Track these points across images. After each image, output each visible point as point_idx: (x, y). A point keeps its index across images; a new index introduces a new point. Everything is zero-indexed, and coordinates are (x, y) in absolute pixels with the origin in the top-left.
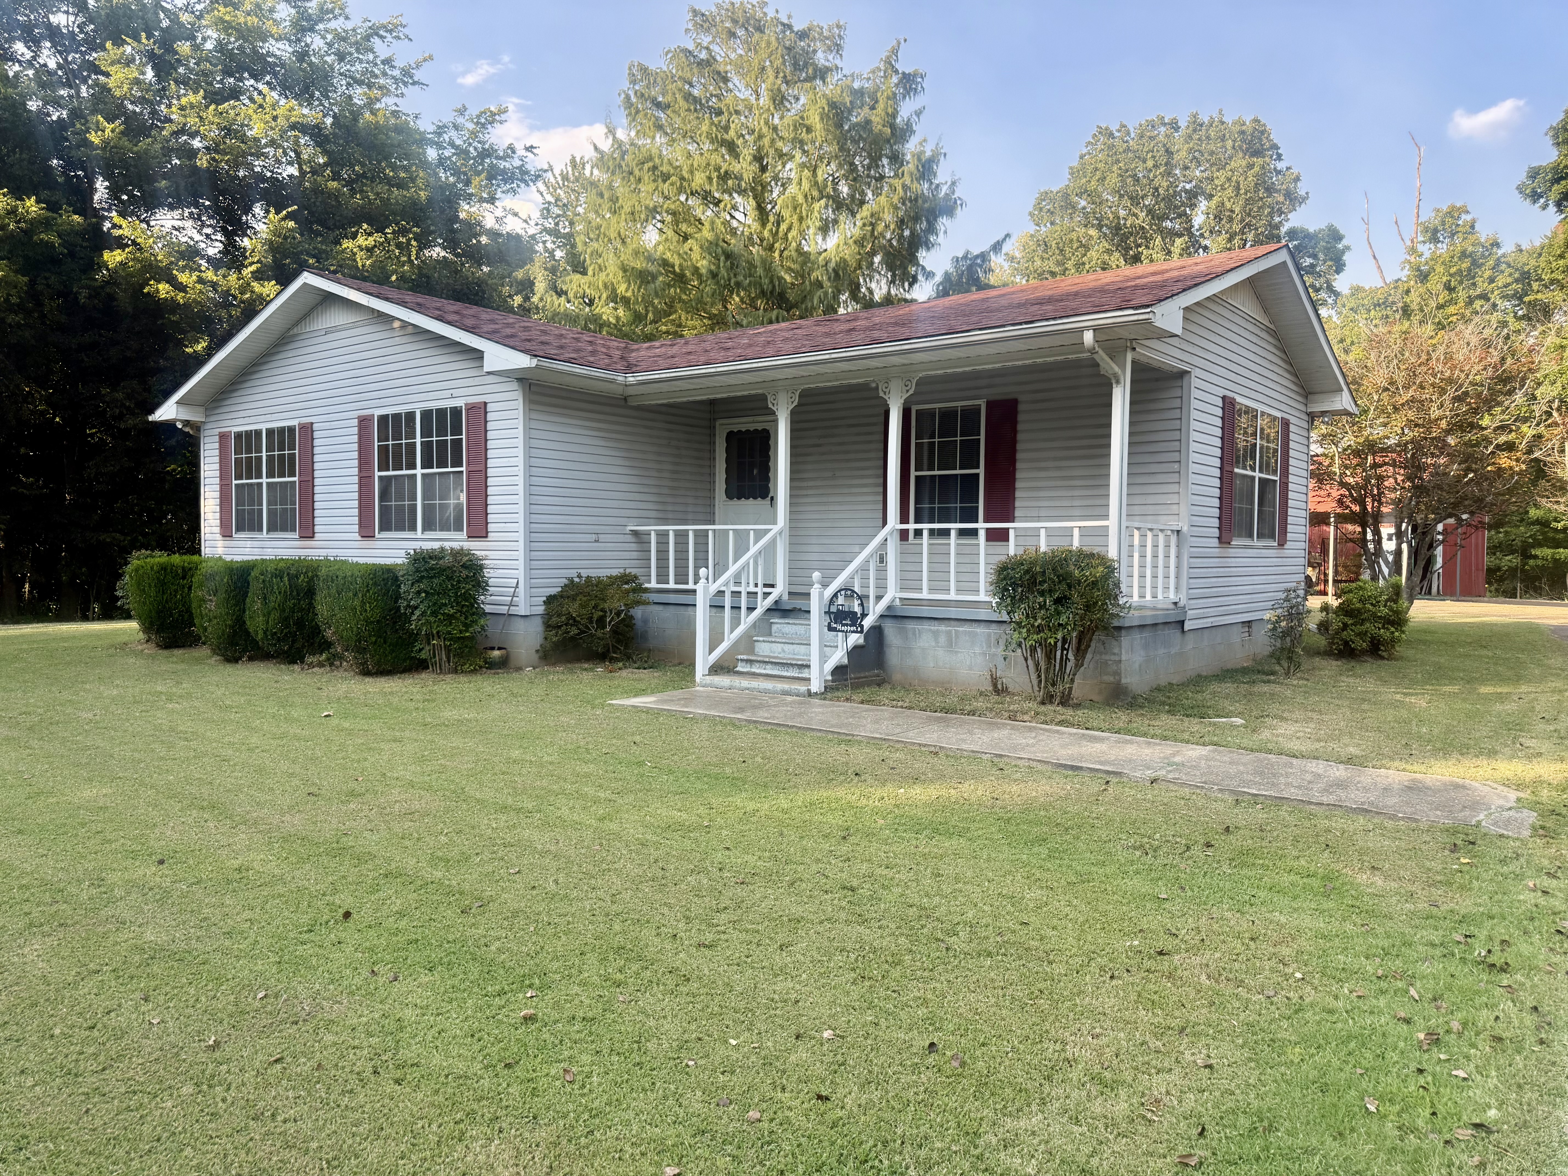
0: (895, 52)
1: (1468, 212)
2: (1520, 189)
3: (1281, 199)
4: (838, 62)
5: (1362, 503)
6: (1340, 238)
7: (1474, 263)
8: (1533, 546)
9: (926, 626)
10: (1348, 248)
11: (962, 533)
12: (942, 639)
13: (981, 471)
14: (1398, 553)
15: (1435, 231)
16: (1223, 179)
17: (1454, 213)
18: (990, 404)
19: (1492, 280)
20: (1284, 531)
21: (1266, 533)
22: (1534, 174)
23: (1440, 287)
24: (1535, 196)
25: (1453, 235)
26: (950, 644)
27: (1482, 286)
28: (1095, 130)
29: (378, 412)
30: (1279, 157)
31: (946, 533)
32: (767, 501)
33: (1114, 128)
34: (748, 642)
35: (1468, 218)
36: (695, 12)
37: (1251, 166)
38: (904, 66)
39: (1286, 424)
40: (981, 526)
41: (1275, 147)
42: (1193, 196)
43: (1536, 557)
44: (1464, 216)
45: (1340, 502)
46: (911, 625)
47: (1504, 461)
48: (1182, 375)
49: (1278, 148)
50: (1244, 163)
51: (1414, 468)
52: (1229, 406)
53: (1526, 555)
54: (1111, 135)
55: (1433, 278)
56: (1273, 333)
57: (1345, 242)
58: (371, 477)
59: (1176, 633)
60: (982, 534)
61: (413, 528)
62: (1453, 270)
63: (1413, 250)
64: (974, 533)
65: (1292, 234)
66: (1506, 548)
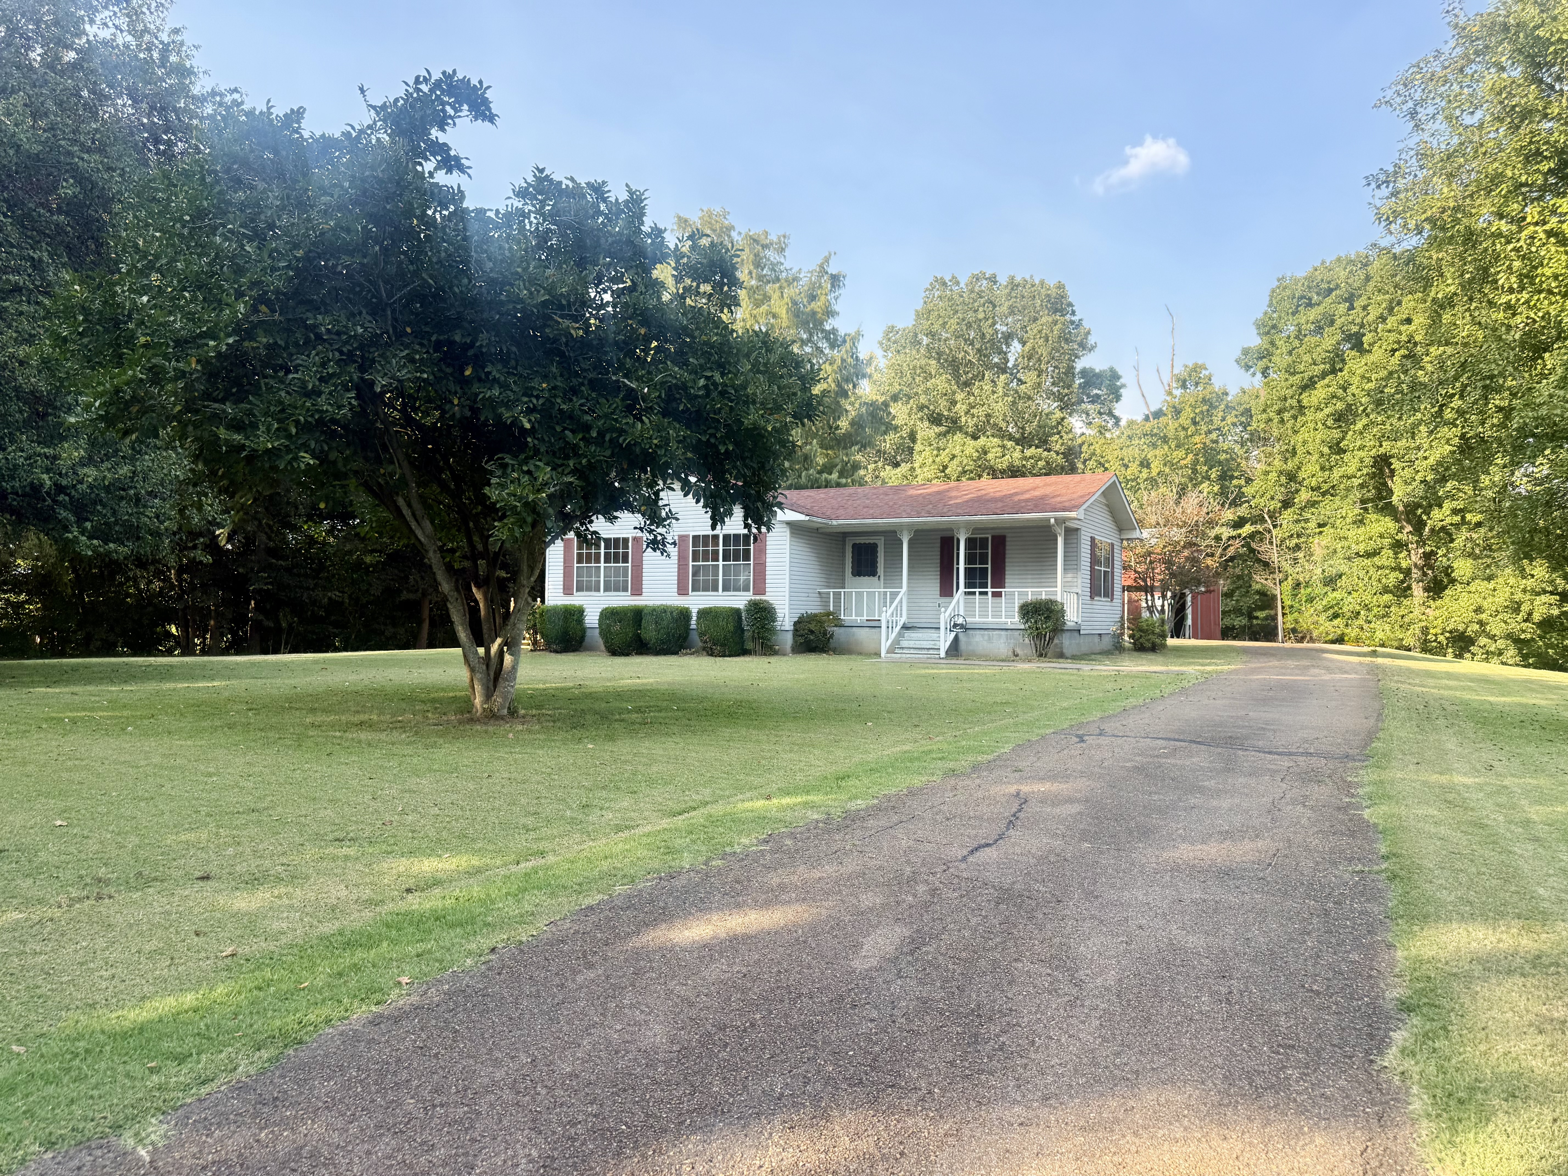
0: (827, 260)
1: (1206, 369)
2: (1238, 362)
3: (1076, 347)
4: (782, 260)
5: (1145, 581)
6: (1119, 378)
7: (1211, 405)
8: (1255, 610)
9: (978, 632)
10: (1123, 386)
11: (980, 593)
12: (986, 638)
13: (989, 566)
14: (1163, 606)
15: (1184, 381)
16: (1035, 331)
17: (1197, 368)
18: (993, 537)
19: (1223, 419)
20: (1113, 595)
21: (1106, 595)
22: (1246, 352)
23: (1189, 421)
24: (1248, 367)
25: (1197, 384)
26: (990, 639)
27: (1217, 421)
28: (931, 279)
29: (692, 534)
30: (1073, 313)
31: (974, 593)
32: (876, 578)
33: (947, 279)
34: (896, 642)
35: (1207, 373)
36: (679, 218)
37: (1055, 323)
38: (832, 270)
39: (1113, 545)
40: (990, 590)
41: (1070, 305)
42: (1008, 337)
43: (1257, 618)
44: (1204, 372)
45: (1135, 580)
46: (971, 632)
47: (1209, 561)
48: (1077, 529)
49: (1072, 306)
50: (1050, 320)
51: (1169, 563)
52: (1093, 539)
53: (1251, 617)
54: (944, 284)
55: (1184, 415)
56: (1107, 506)
57: (1122, 381)
58: (688, 565)
59: (1076, 634)
60: (990, 594)
61: (717, 590)
62: (1197, 411)
63: (1170, 393)
64: (986, 593)
65: (1084, 373)
66: (1237, 611)
